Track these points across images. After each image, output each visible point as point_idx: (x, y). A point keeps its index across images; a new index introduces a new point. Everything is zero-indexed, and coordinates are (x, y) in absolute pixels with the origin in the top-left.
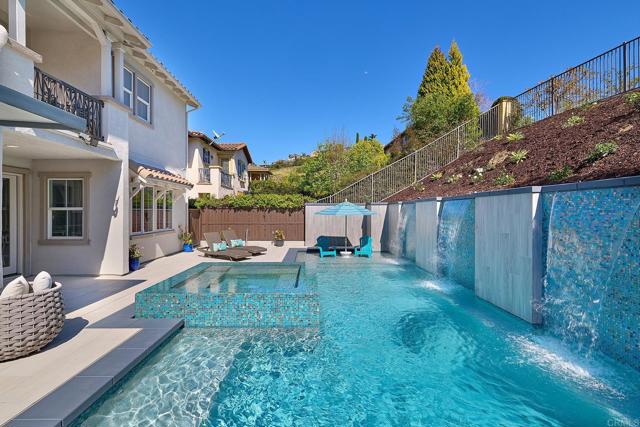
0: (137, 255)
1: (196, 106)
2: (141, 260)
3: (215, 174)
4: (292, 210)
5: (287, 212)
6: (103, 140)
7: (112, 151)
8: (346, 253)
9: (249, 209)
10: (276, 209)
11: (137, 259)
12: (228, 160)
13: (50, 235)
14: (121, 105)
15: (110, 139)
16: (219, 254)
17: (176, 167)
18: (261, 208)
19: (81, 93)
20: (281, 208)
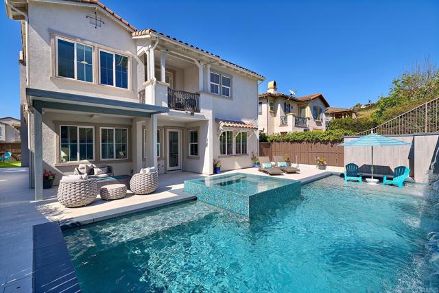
0: (218, 166)
1: (262, 80)
2: (221, 169)
3: (291, 119)
4: (335, 142)
5: (330, 144)
6: (199, 111)
7: (203, 116)
8: (372, 180)
9: (300, 142)
10: (319, 141)
11: (219, 168)
12: (305, 108)
13: (190, 155)
14: (209, 94)
15: (202, 111)
16: (265, 170)
17: (248, 118)
18: (308, 141)
19: (188, 93)
20: (324, 141)
